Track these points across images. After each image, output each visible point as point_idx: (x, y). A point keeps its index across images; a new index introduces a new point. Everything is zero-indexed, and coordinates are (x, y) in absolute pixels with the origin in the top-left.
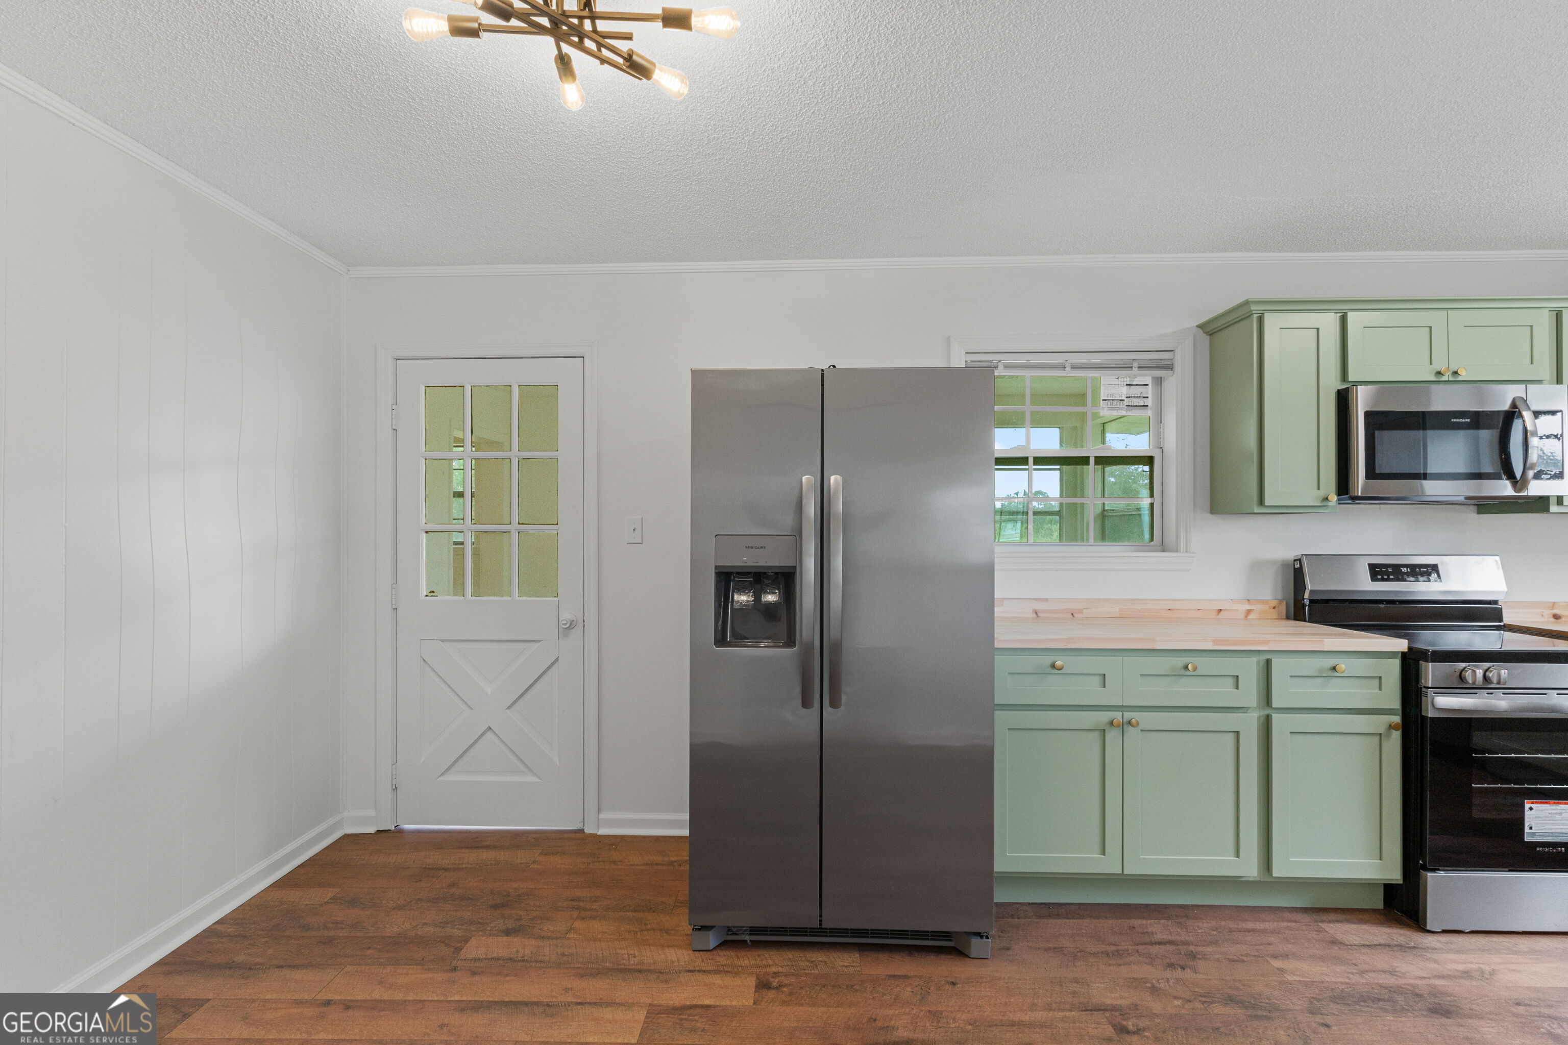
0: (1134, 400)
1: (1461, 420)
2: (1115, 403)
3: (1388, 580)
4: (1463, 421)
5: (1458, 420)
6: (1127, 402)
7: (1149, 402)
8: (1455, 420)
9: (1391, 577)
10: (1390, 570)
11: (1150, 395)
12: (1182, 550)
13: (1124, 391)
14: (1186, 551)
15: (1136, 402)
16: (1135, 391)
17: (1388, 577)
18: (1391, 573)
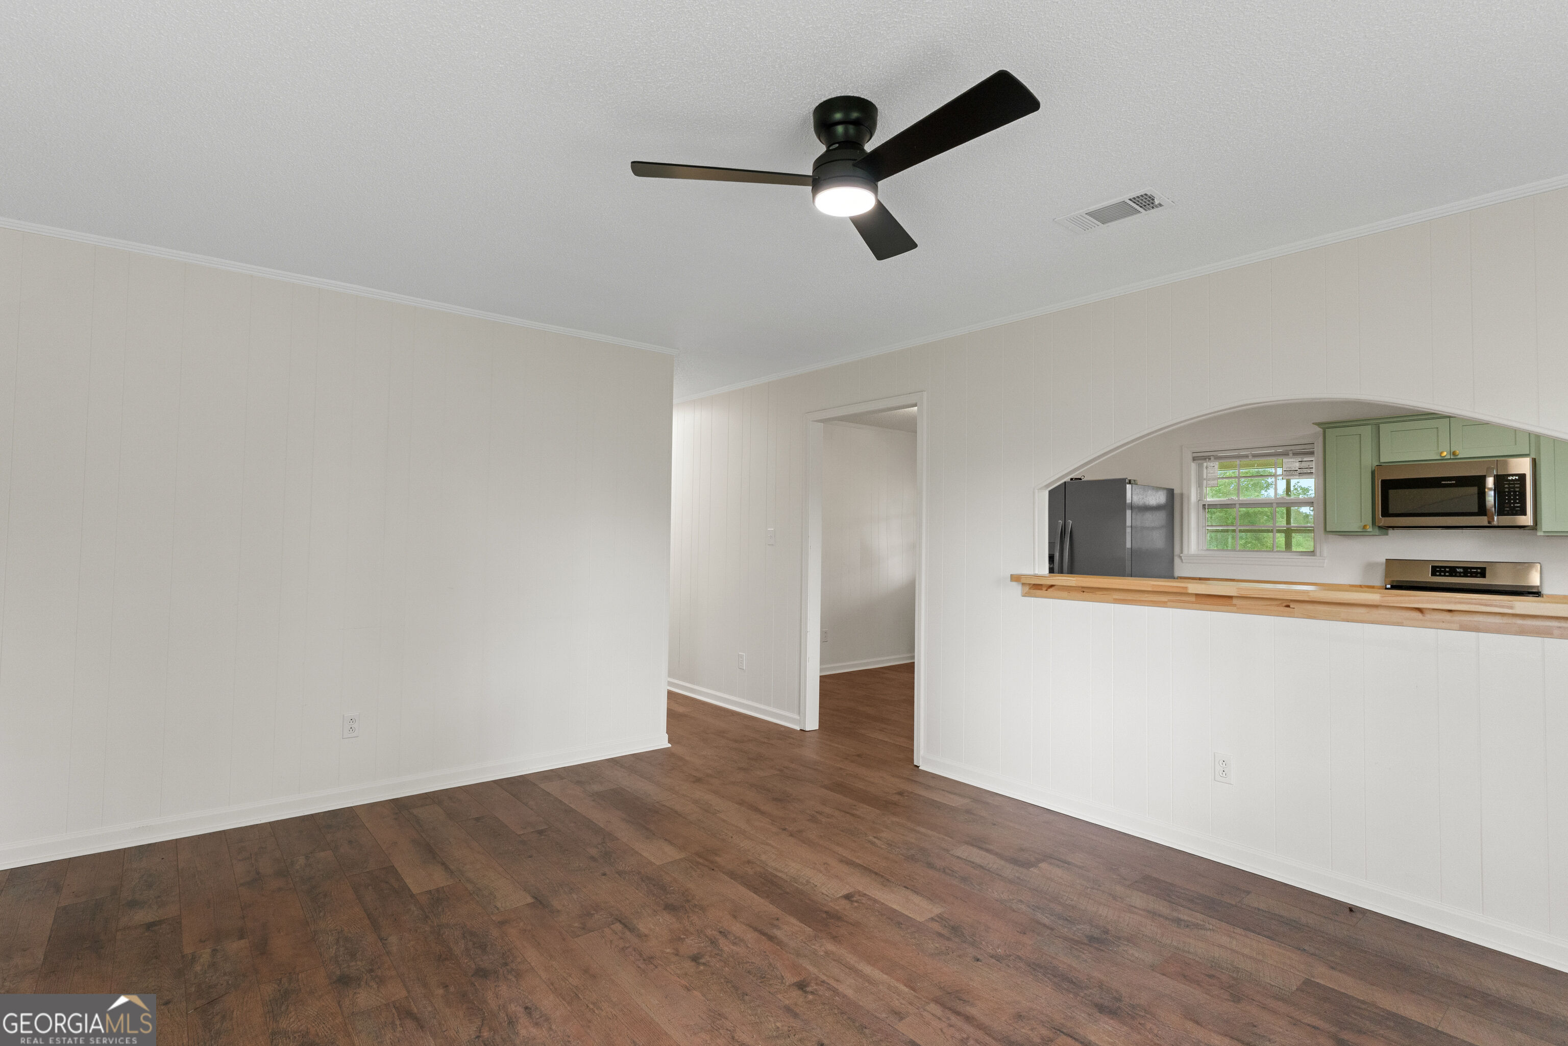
0: (1304, 470)
1: (1449, 482)
2: (1291, 472)
3: (1445, 576)
4: (1450, 482)
5: (1446, 482)
6: (1299, 471)
7: (1313, 471)
8: (1444, 482)
9: (1447, 574)
10: (1447, 570)
11: (1314, 467)
12: (1318, 555)
13: (1297, 465)
14: (1320, 556)
15: (1305, 470)
16: (1304, 465)
17: (1445, 574)
18: (1447, 572)
